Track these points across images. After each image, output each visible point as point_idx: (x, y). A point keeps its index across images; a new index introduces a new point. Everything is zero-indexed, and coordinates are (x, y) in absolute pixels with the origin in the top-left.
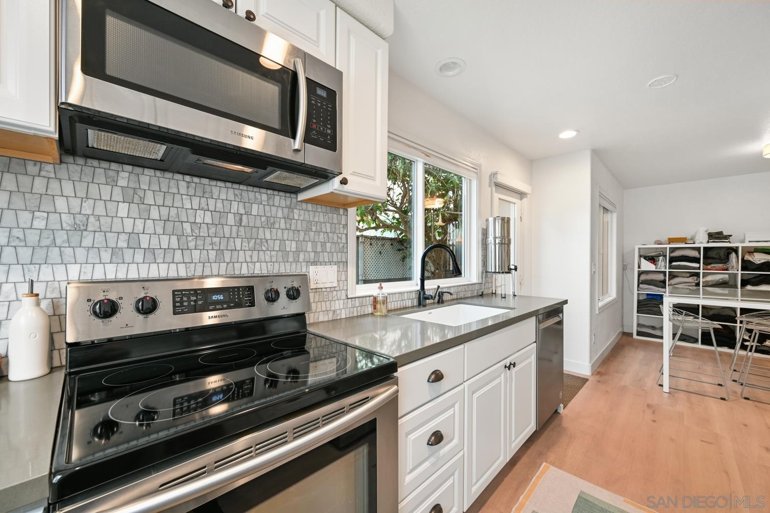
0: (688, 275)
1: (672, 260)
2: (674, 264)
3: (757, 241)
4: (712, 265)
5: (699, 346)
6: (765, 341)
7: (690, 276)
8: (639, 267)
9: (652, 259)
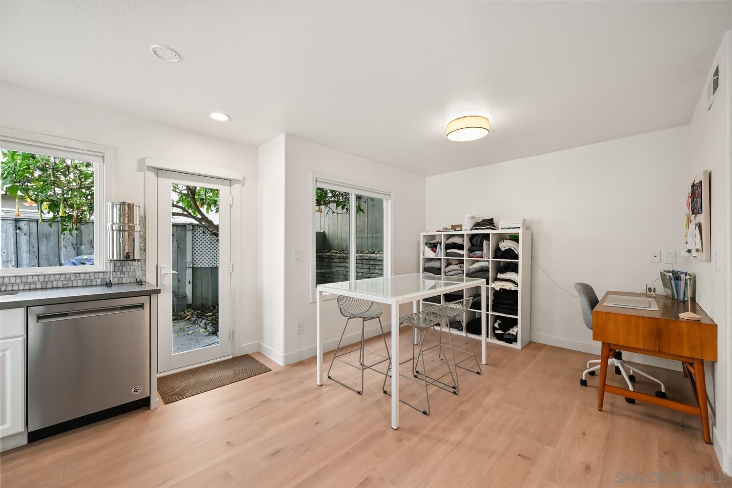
0: (457, 262)
1: (448, 247)
2: (448, 251)
3: (508, 228)
4: (475, 252)
5: (463, 334)
6: (509, 330)
7: (458, 264)
8: (424, 255)
9: (434, 247)
